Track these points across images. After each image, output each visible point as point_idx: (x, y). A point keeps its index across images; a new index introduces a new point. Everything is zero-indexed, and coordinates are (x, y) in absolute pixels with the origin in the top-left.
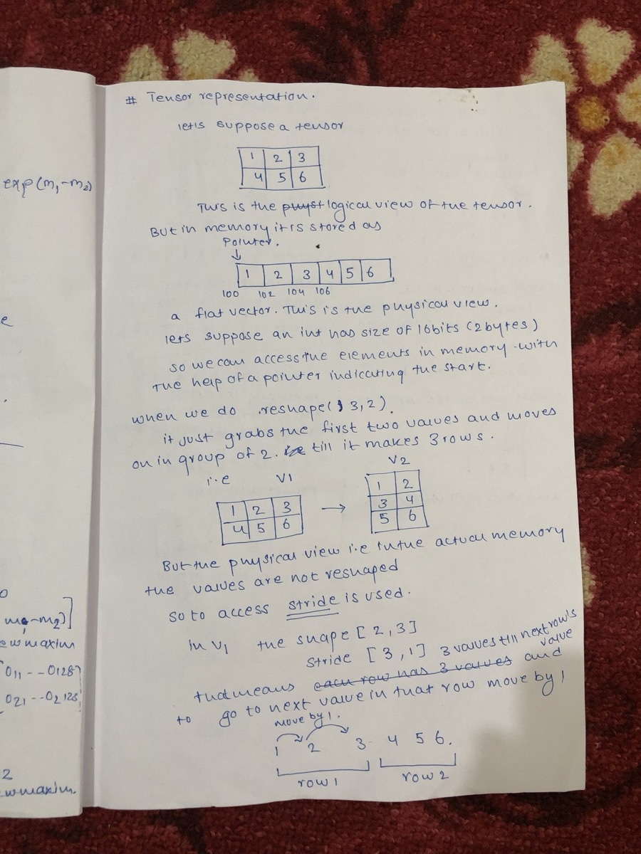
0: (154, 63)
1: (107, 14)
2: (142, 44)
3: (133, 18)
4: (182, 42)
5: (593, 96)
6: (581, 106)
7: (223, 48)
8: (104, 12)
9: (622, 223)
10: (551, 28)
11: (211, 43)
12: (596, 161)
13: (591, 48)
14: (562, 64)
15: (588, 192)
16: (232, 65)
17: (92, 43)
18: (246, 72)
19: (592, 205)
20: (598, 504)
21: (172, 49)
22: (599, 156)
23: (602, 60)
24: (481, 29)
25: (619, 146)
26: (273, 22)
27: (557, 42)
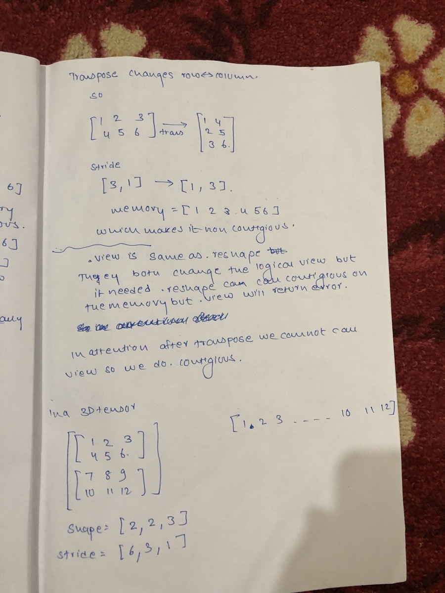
0: (86, 47)
1: (51, 11)
2: (77, 33)
3: (70, 14)
4: (107, 32)
5: (406, 70)
6: (398, 77)
7: (137, 36)
8: (49, 10)
9: (429, 162)
10: (375, 22)
11: (128, 33)
12: (410, 117)
13: (404, 36)
14: (384, 48)
15: (404, 139)
16: (144, 48)
17: (40, 32)
18: (154, 54)
19: (407, 149)
20: (417, 366)
21: (99, 36)
22: (411, 113)
23: (411, 45)
24: (325, 22)
25: (425, 106)
26: (173, 17)
27: (380, 32)
